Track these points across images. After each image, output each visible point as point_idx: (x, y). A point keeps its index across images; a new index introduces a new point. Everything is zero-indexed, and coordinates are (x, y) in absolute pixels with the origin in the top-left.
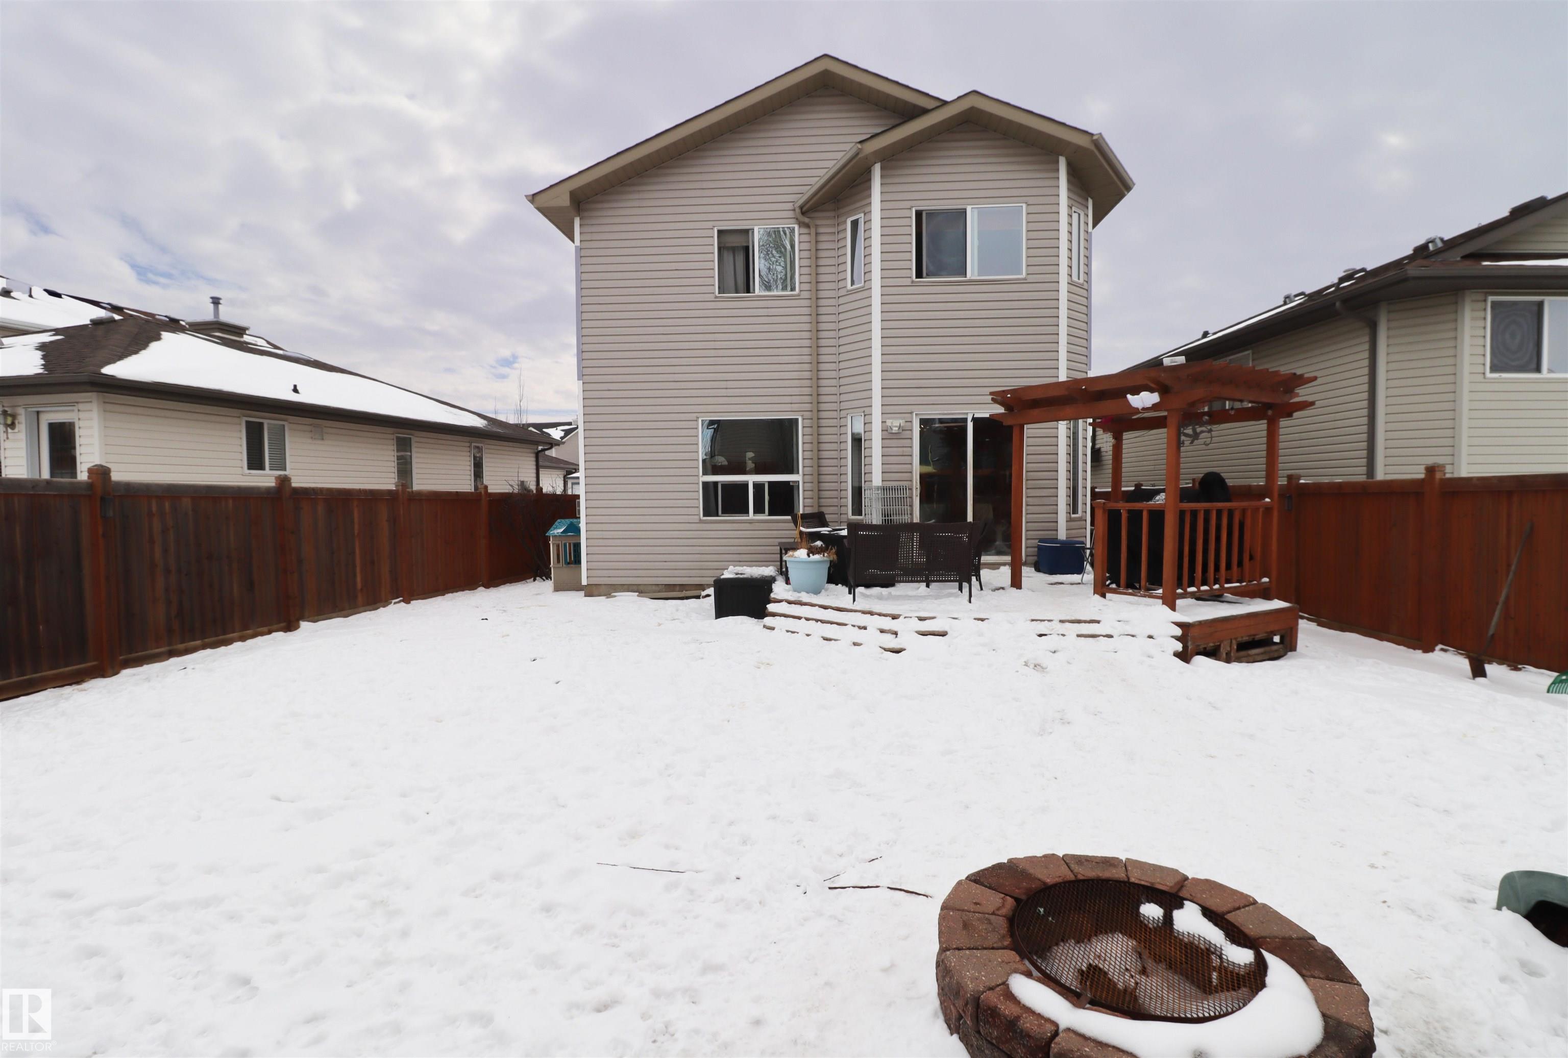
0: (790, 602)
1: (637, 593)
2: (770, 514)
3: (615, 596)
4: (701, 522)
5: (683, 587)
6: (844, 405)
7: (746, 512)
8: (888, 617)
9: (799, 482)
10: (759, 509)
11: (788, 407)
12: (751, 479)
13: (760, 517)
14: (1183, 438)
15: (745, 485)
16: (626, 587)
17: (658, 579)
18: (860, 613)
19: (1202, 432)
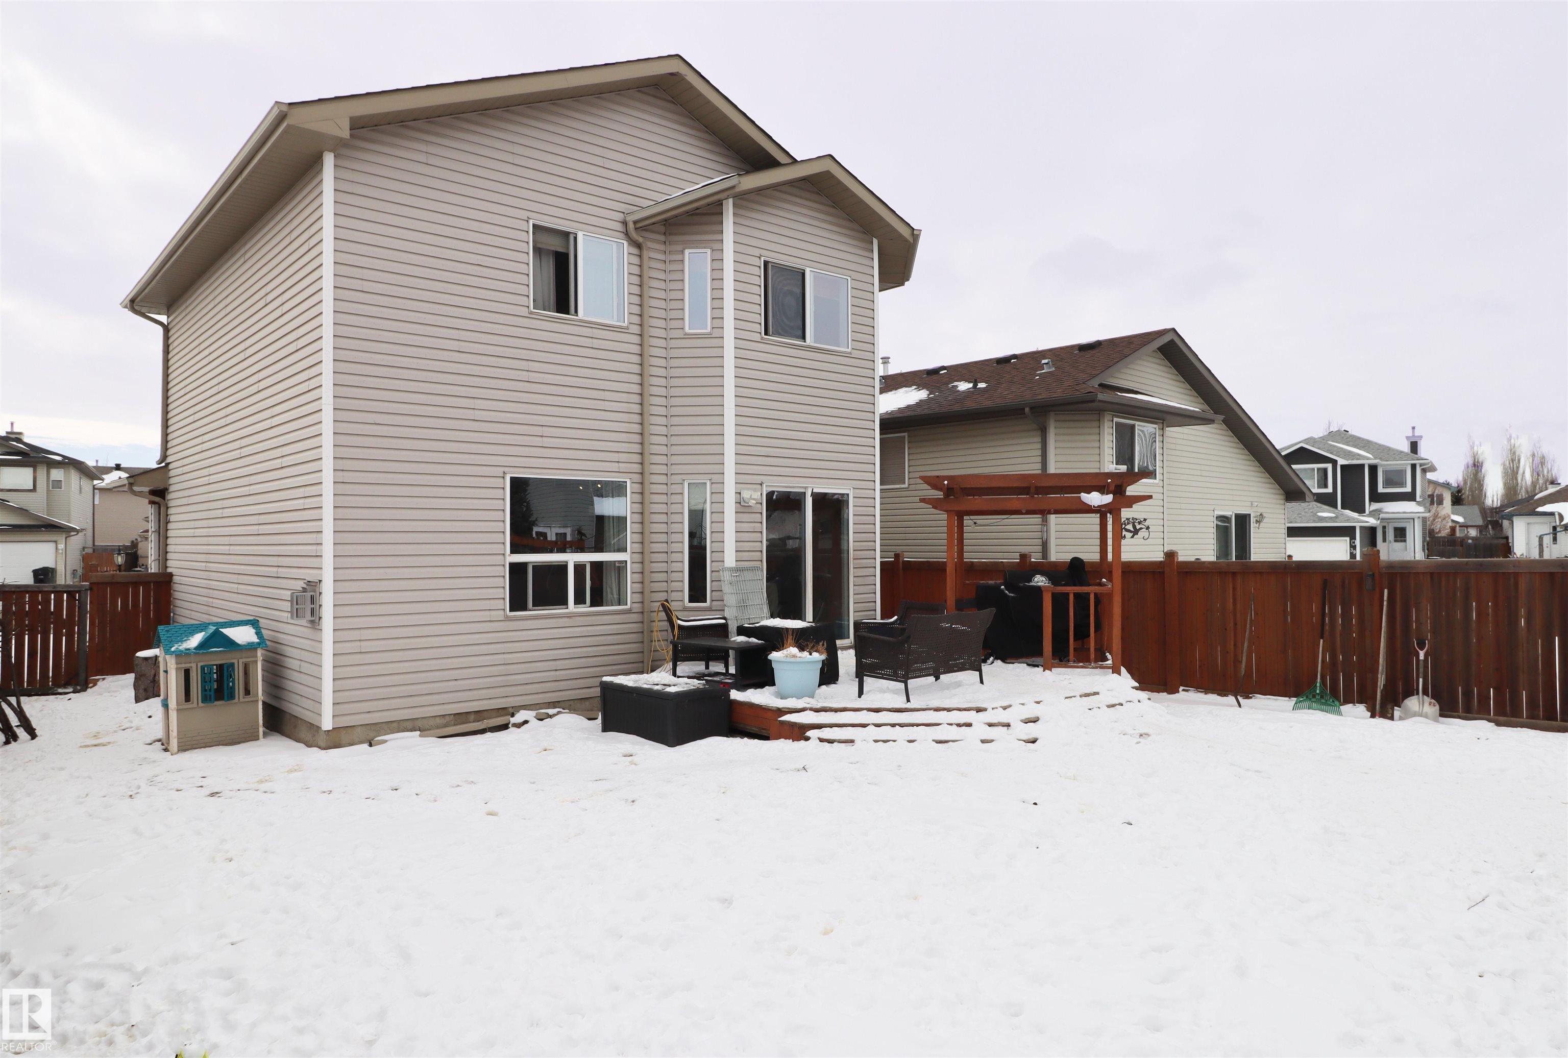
0: (817, 710)
1: (418, 733)
2: (592, 605)
3: (385, 741)
4: (508, 619)
5: (479, 715)
6: (675, 469)
7: (564, 602)
8: (972, 712)
9: (626, 561)
10: (580, 599)
11: (615, 467)
12: (571, 559)
13: (582, 609)
14: (1124, 533)
15: (563, 567)
16: (395, 725)
17: (445, 706)
18: (932, 711)
19: (1141, 529)
